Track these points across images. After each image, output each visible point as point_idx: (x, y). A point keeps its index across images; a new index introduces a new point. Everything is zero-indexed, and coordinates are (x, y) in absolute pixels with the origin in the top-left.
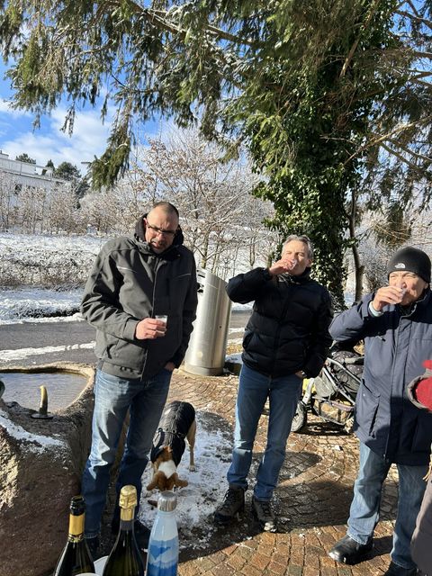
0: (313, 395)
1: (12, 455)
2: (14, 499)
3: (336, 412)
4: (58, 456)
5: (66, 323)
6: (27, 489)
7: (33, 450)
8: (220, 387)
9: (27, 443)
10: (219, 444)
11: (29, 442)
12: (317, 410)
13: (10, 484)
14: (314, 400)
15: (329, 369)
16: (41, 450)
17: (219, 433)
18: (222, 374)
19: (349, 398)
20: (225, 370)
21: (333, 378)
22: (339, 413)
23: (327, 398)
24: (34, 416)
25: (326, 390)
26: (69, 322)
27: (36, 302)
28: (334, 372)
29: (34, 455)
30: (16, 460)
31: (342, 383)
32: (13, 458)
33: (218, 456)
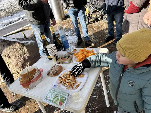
0: (89, 14)
1: (23, 46)
2: (29, 55)
3: (95, 15)
4: (34, 44)
5: (19, 22)
6: (31, 52)
7: (28, 44)
8: (66, 22)
9: (25, 43)
10: (70, 33)
11: (26, 43)
12: (91, 17)
13: (26, 52)
14: (90, 15)
15: (91, 5)
16: (30, 44)
17: (69, 31)
18: (65, 19)
19: (98, 10)
20: (66, 18)
21: (93, 7)
22: (96, 15)
23: (92, 13)
24: (24, 39)
25: (92, 11)
26: (20, 22)
27: (8, 21)
28: (93, 5)
29: (28, 45)
30: (25, 47)
31: (95, 7)
32: (24, 47)
33: (71, 36)
